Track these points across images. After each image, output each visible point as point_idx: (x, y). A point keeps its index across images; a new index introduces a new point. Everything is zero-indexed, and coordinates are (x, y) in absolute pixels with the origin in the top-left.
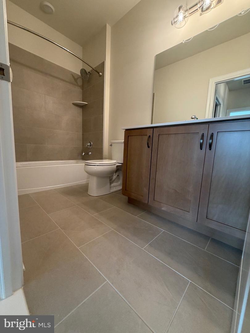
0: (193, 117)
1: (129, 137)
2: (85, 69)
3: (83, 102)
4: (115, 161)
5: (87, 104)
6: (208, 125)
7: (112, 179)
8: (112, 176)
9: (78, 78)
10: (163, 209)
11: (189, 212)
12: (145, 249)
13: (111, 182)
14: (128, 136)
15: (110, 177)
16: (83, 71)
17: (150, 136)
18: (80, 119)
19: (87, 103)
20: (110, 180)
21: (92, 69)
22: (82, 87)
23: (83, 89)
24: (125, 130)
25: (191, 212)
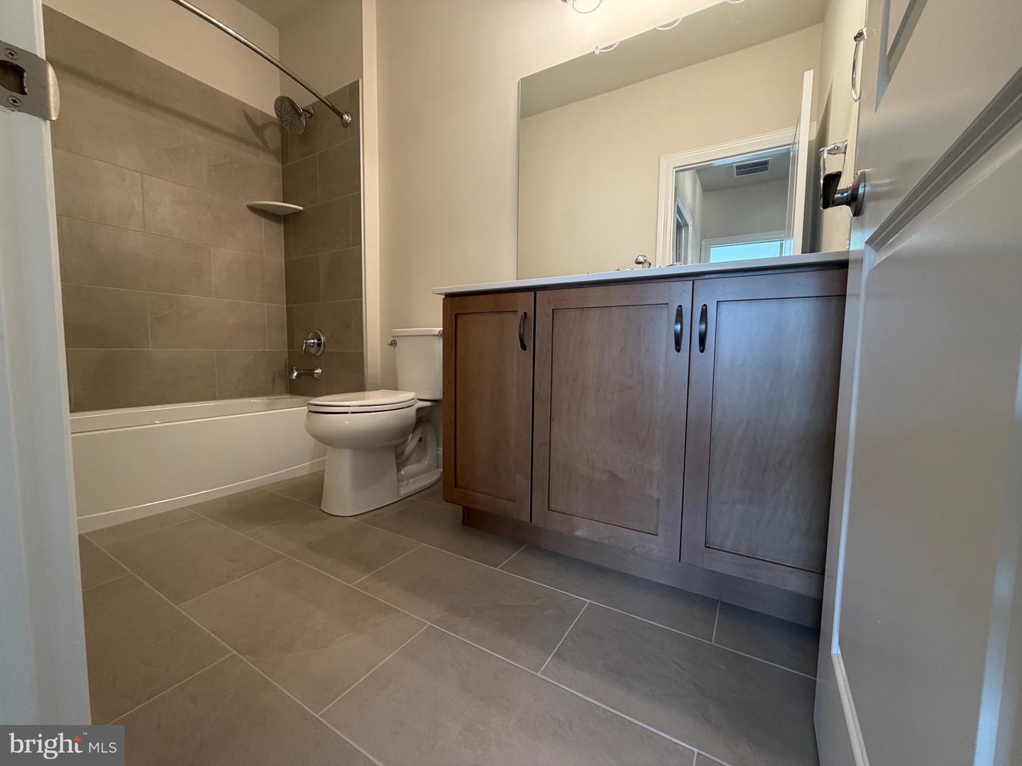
0: (641, 259)
1: (460, 319)
2: (291, 97)
3: (284, 202)
4: (411, 395)
5: (301, 211)
6: (692, 282)
7: (403, 452)
8: (404, 443)
9: (266, 126)
10: (578, 533)
11: (656, 535)
12: (544, 673)
13: (401, 461)
14: (456, 315)
15: (396, 447)
16: (284, 104)
17: (525, 314)
18: (276, 259)
19: (301, 208)
20: (398, 456)
21: (318, 99)
22: (283, 155)
23: (284, 162)
24: (444, 297)
25: (661, 534)
